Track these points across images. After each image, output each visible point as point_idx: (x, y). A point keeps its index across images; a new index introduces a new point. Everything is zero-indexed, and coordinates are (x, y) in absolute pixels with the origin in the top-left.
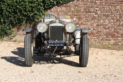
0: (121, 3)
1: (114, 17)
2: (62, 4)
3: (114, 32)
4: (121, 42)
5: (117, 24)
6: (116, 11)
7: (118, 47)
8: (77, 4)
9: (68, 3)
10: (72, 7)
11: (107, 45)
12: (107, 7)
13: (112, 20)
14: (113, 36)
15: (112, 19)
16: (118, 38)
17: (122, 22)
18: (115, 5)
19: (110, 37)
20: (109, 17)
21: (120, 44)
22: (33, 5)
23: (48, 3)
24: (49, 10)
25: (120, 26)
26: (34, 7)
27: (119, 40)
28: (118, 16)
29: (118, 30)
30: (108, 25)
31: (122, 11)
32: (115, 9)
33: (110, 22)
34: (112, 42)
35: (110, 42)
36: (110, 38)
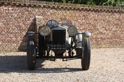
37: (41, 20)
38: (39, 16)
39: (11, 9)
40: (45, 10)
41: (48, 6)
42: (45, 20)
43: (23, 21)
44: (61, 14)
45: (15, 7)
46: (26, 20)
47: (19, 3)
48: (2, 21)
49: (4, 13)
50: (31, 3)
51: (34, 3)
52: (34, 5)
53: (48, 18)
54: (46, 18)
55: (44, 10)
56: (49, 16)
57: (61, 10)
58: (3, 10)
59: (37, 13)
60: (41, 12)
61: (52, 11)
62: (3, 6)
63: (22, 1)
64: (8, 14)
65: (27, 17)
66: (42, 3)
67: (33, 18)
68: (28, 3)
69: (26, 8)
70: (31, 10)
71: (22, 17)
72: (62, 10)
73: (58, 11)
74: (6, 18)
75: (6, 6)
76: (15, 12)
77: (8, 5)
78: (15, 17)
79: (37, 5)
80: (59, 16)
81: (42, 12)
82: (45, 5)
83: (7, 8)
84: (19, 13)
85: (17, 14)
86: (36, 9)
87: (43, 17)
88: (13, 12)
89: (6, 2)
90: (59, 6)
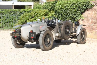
2: (89, 9)
8: (96, 9)
9: (91, 8)
10: (93, 11)
22: (75, 10)
23: (81, 9)
24: (84, 14)
26: (75, 12)
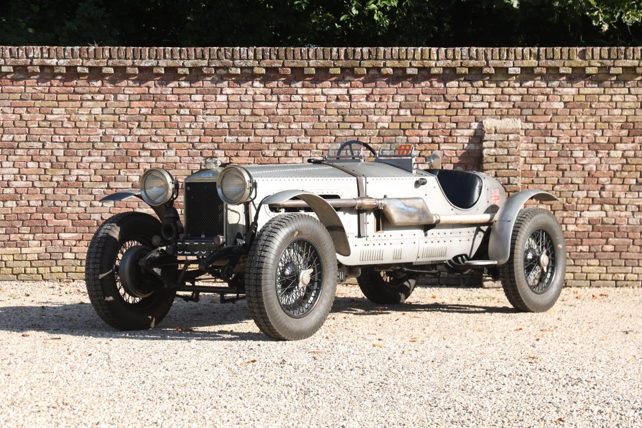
0: (71, 97)
1: (42, 152)
3: (41, 209)
4: (75, 249)
5: (55, 179)
6: (50, 127)
7: (60, 269)
11: (11, 263)
12: (7, 110)
13: (31, 165)
14: (38, 227)
15: (32, 160)
16: (63, 235)
17: (76, 172)
18: (46, 104)
19: (25, 230)
20: (19, 152)
21: (68, 255)
25: (69, 186)
27: (67, 243)
28: (61, 147)
29: (58, 203)
30: (15, 184)
31: (76, 127)
32: (45, 120)
33: (23, 170)
34: (34, 249)
35: (24, 250)
36: (26, 236)
37: (511, 137)
38: (502, 117)
39: (363, 91)
40: (532, 91)
41: (548, 68)
42: (537, 139)
43: (421, 143)
44: (626, 105)
45: (382, 83)
46: (436, 139)
47: (396, 64)
48: (321, 146)
49: (329, 112)
50: (454, 59)
51: (471, 58)
52: (470, 69)
53: (550, 126)
54: (542, 125)
55: (528, 88)
56: (555, 114)
57: (625, 81)
58: (323, 98)
59: (490, 103)
60: (514, 98)
61: (573, 91)
62: (328, 83)
63: (410, 56)
64: (347, 118)
65: (440, 125)
66: (512, 56)
67: (469, 128)
68: (441, 63)
69: (436, 84)
70: (463, 90)
71: (413, 128)
72: (630, 83)
73: (611, 91)
74: (339, 133)
75: (338, 81)
76: (382, 105)
77: (347, 78)
78: (383, 128)
79: (487, 65)
80: (617, 112)
81: (519, 98)
82: (533, 62)
83: (344, 91)
84: (401, 107)
85: (390, 112)
86: (484, 86)
87: (527, 121)
88: (372, 105)
89: (335, 67)
90: (609, 63)
